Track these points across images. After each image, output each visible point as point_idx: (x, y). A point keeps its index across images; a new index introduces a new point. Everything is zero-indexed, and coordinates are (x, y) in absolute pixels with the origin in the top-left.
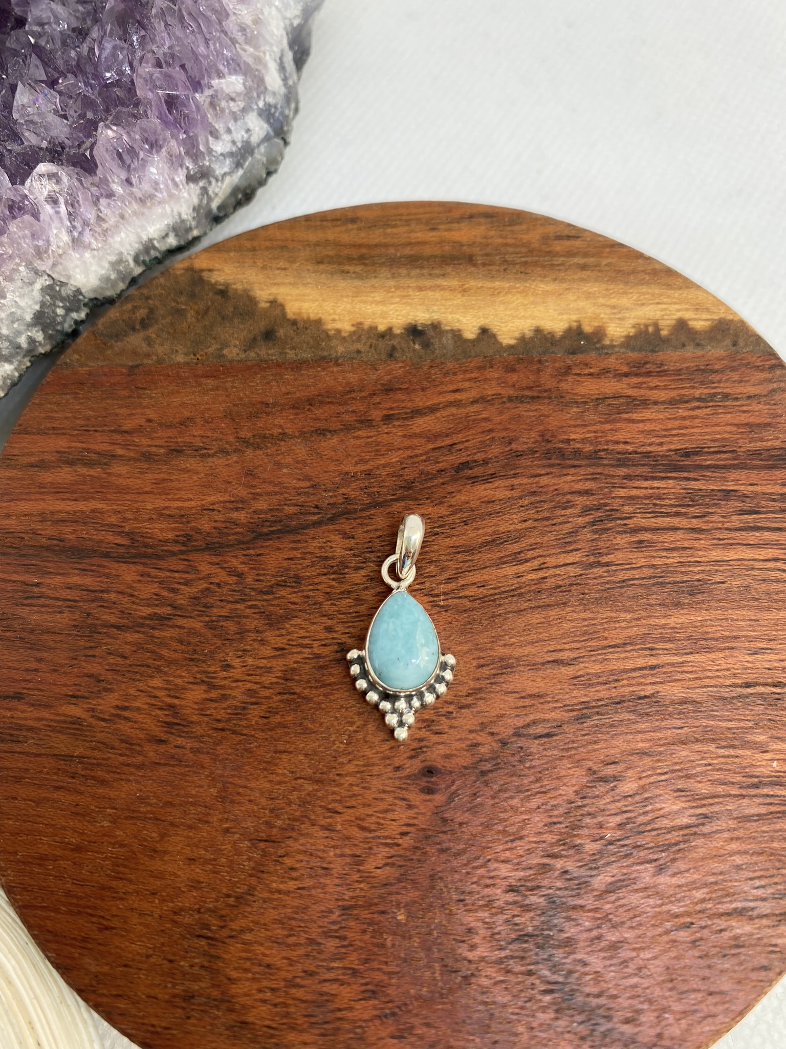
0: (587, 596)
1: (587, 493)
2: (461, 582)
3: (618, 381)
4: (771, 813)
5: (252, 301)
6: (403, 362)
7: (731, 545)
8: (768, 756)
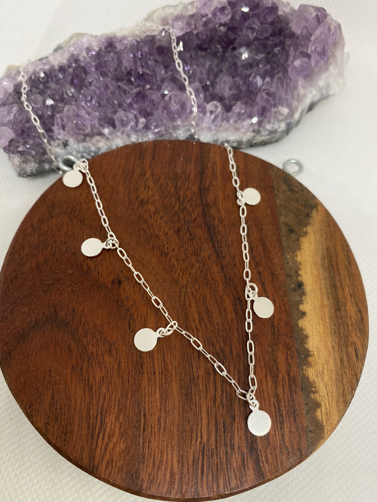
0: (185, 348)
1: (231, 352)
2: (191, 298)
3: (285, 371)
4: (90, 418)
5: (306, 225)
6: (285, 280)
7: (209, 416)
8: (114, 421)
